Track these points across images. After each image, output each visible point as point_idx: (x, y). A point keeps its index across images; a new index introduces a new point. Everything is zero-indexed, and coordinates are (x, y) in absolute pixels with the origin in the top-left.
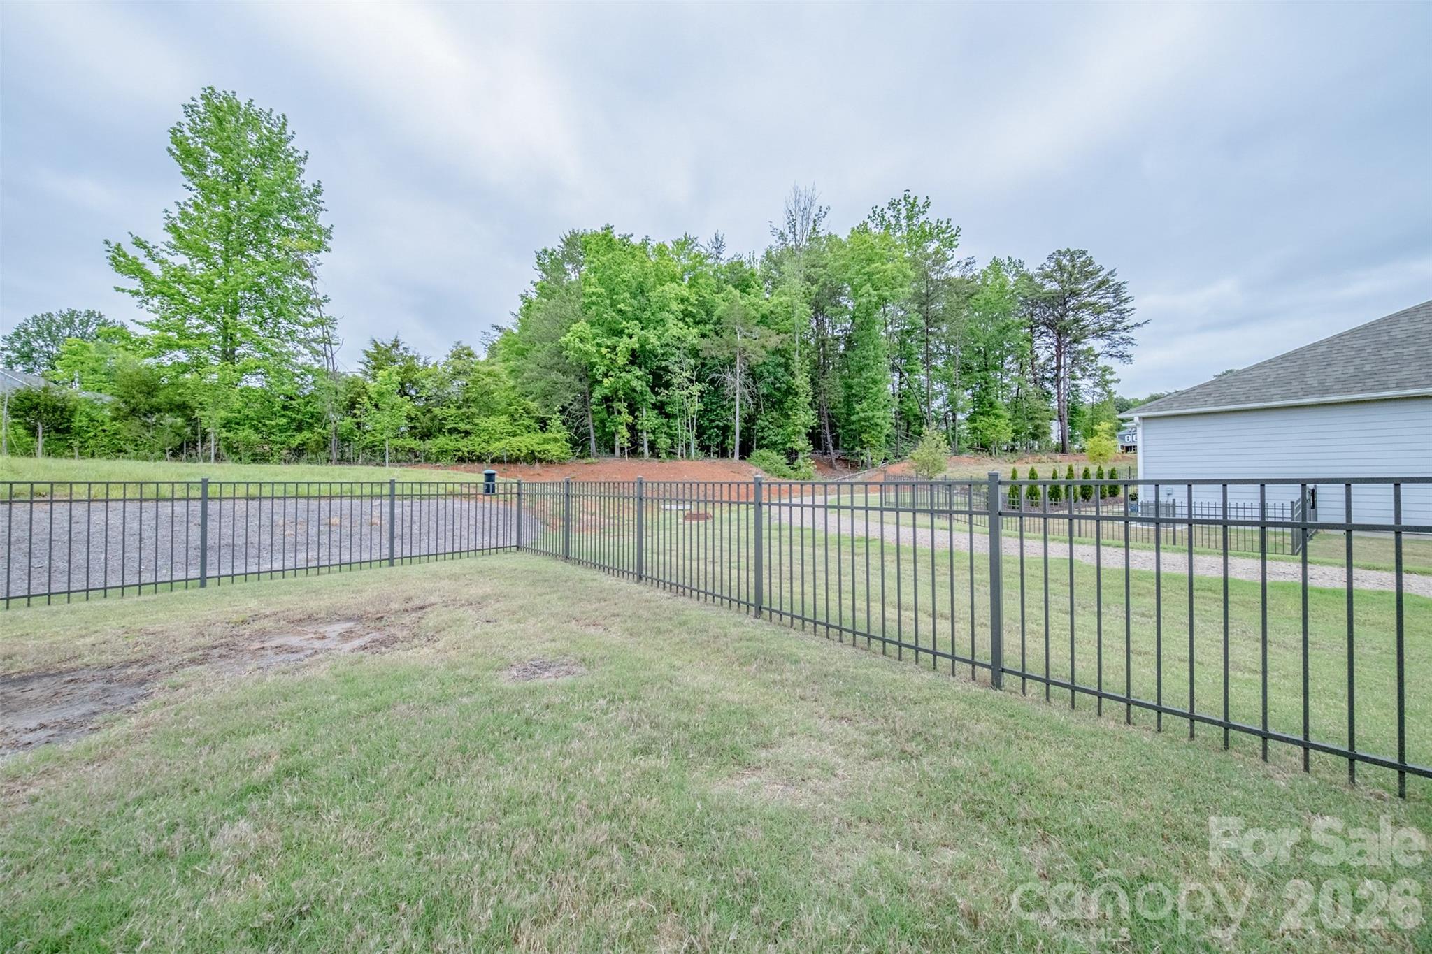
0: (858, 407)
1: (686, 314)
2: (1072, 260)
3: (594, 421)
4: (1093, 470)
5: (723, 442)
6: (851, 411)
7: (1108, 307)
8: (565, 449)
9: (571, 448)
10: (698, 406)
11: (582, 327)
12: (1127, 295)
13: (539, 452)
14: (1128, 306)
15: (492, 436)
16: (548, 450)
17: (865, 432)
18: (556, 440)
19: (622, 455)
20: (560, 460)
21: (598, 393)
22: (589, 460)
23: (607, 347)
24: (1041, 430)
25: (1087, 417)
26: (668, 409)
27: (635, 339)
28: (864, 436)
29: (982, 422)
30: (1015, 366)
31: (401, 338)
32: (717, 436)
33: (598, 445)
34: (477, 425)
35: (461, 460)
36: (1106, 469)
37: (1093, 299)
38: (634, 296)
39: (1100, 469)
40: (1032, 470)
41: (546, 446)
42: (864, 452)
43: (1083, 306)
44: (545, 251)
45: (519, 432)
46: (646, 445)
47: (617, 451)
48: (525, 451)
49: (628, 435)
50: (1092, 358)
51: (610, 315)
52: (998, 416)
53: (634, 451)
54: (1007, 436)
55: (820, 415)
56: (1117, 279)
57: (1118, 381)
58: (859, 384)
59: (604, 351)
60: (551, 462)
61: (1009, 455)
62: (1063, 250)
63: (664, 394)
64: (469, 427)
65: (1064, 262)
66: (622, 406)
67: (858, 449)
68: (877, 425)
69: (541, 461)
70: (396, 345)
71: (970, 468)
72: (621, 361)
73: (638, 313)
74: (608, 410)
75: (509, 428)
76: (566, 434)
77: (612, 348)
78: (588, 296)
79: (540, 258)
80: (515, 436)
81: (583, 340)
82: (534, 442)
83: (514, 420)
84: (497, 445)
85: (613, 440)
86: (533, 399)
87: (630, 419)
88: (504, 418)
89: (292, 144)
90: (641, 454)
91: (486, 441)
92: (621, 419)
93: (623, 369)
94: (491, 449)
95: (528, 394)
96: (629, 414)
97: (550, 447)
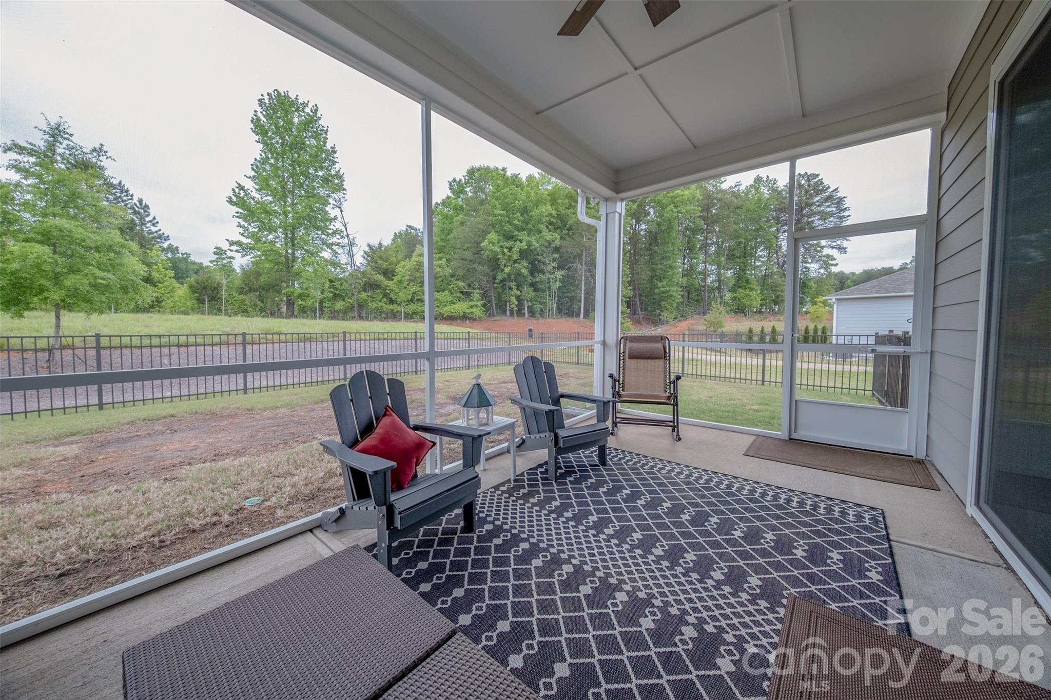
0: (660, 284)
1: (551, 223)
2: (809, 180)
3: (495, 294)
4: (811, 327)
5: (570, 306)
6: (653, 287)
7: (831, 214)
8: (481, 312)
9: (484, 311)
10: (558, 284)
11: (493, 236)
12: (845, 206)
13: (468, 314)
14: (846, 214)
15: (441, 304)
16: (473, 312)
17: (663, 300)
18: (476, 306)
19: (512, 314)
20: (480, 318)
21: (500, 277)
22: (496, 318)
23: (507, 248)
24: (780, 299)
25: (814, 289)
26: (540, 286)
27: (524, 243)
28: (663, 303)
29: (741, 293)
30: (765, 253)
32: (567, 303)
33: (497, 309)
36: (820, 327)
37: (822, 208)
38: (522, 215)
39: (816, 326)
40: (773, 327)
41: (471, 310)
42: (662, 313)
43: (814, 214)
44: (454, 180)
45: (455, 301)
46: (526, 309)
47: (508, 313)
48: (461, 313)
49: (516, 303)
50: (819, 249)
51: (508, 227)
52: (751, 289)
53: (520, 313)
54: (757, 303)
55: (634, 289)
56: (839, 195)
57: (837, 265)
58: (661, 269)
59: (505, 250)
60: (475, 320)
61: (758, 316)
62: (803, 173)
63: (540, 277)
65: (803, 182)
66: (513, 285)
67: (658, 311)
68: (671, 296)
69: (470, 319)
70: (380, 245)
71: (732, 324)
72: (515, 257)
73: (524, 225)
74: (503, 287)
75: (450, 299)
76: (482, 302)
77: (510, 249)
78: (495, 216)
79: (450, 185)
80: (454, 303)
81: (493, 244)
82: (465, 307)
83: (452, 294)
84: (445, 309)
85: (506, 305)
86: (457, 280)
87: (519, 293)
88: (447, 292)
89: (321, 122)
90: (524, 315)
91: (438, 307)
92: (512, 292)
93: (515, 262)
94: (442, 312)
95: (452, 276)
96: (517, 289)
97: (474, 310)
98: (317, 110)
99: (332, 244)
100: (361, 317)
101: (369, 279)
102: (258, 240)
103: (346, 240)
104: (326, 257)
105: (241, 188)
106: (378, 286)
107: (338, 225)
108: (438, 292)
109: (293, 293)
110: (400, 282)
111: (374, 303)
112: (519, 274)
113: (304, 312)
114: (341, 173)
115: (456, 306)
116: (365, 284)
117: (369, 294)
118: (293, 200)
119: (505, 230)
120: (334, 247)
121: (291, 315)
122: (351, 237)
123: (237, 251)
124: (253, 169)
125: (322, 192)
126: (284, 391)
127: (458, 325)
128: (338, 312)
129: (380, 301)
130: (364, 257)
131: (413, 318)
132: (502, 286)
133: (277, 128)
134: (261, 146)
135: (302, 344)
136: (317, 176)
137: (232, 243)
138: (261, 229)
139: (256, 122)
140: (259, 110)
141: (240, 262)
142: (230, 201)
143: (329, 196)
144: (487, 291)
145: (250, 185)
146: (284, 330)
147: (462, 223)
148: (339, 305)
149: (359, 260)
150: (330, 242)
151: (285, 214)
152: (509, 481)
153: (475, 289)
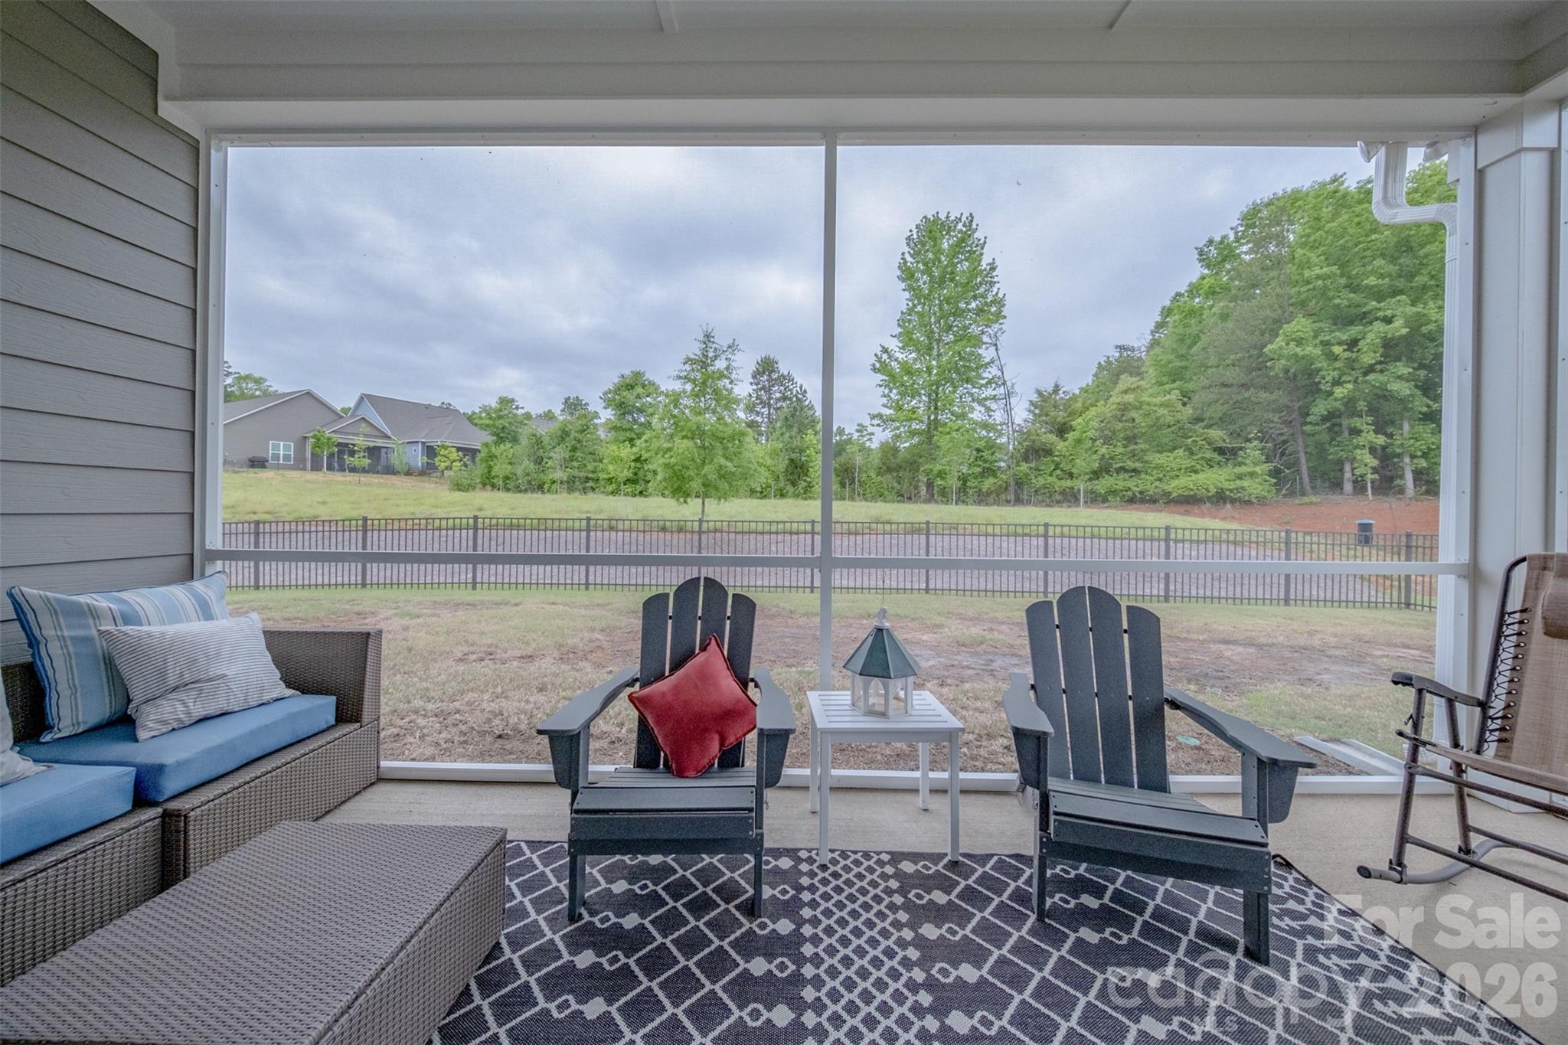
3: (1306, 446)
8: (1266, 486)
9: (1276, 484)
11: (1301, 325)
13: (1231, 491)
15: (1166, 474)
16: (1242, 488)
18: (1252, 475)
19: (1359, 486)
20: (1262, 501)
21: (1320, 408)
22: (1306, 499)
23: (1342, 343)
27: (1398, 323)
31: (1061, 383)
33: (1312, 479)
34: (1147, 462)
35: (1132, 500)
38: (1393, 261)
41: (1239, 483)
44: (1211, 242)
45: (1199, 467)
47: (1348, 487)
48: (1213, 491)
49: (1375, 463)
51: (1343, 299)
53: (1384, 486)
59: (1337, 350)
60: (1249, 503)
64: (1138, 465)
66: (1364, 423)
69: (1233, 501)
70: (1056, 389)
72: (1368, 359)
73: (1401, 283)
74: (1335, 430)
75: (1187, 463)
76: (1267, 467)
77: (1352, 344)
78: (1308, 282)
79: (1201, 253)
80: (1196, 472)
81: (1300, 342)
82: (1222, 478)
83: (1192, 453)
84: (1175, 483)
85: (1341, 470)
86: (1210, 426)
87: (1381, 440)
88: (1180, 452)
89: (976, 236)
90: (1401, 491)
91: (1160, 480)
92: (1360, 440)
93: (1371, 369)
94: (1168, 488)
95: (1198, 420)
96: (1376, 432)
97: (1245, 483)
98: (972, 221)
99: (986, 399)
100: (1018, 501)
101: (1034, 442)
102: (899, 408)
103: (1001, 390)
104: (975, 418)
105: (885, 350)
106: (1049, 452)
107: (993, 371)
108: (1161, 452)
109: (931, 470)
110: (1079, 441)
111: (1039, 478)
112: (1383, 395)
113: (945, 496)
114: (1000, 295)
115: (1201, 476)
116: (1027, 451)
117: (1033, 465)
118: (939, 350)
119: (1338, 306)
120: (988, 403)
121: (930, 499)
122: (1009, 384)
123: (878, 425)
124: (899, 325)
125: (975, 330)
126: (859, 596)
127: (1203, 515)
128: (989, 493)
129: (1051, 475)
130: (1030, 411)
131: (1108, 501)
132: (1330, 429)
133: (925, 264)
134: (907, 295)
135: (909, 537)
136: (969, 310)
137: (873, 417)
138: (902, 394)
139: (903, 266)
140: (906, 249)
141: (880, 436)
142: (874, 369)
143: (983, 333)
144: (1285, 442)
145: (894, 345)
146: (895, 518)
147: (1224, 317)
148: (989, 483)
149: (1021, 414)
150: (984, 396)
151: (929, 370)
152: (936, 858)
153: (1249, 440)
